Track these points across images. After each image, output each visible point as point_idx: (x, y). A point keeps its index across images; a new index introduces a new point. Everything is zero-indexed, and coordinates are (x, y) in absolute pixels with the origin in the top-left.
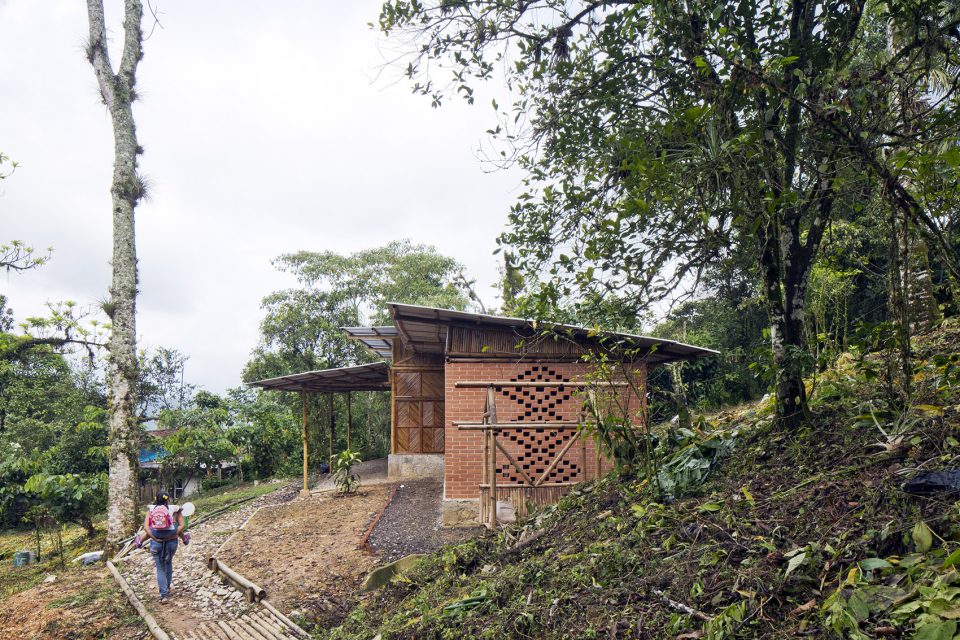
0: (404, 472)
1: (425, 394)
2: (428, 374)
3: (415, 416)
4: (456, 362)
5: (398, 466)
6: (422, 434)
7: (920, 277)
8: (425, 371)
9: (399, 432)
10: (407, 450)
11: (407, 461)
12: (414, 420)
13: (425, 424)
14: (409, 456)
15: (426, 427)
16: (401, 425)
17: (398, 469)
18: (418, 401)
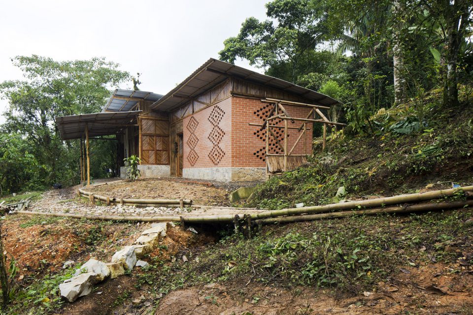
0: (147, 175)
1: (158, 132)
2: (159, 122)
3: (152, 145)
4: (236, 97)
5: (144, 171)
6: (156, 154)
7: (403, 81)
8: (157, 120)
9: (143, 152)
10: (148, 163)
11: (149, 168)
12: (152, 147)
13: (157, 149)
14: (150, 166)
15: (158, 150)
16: (144, 148)
17: (144, 173)
18: (153, 136)
